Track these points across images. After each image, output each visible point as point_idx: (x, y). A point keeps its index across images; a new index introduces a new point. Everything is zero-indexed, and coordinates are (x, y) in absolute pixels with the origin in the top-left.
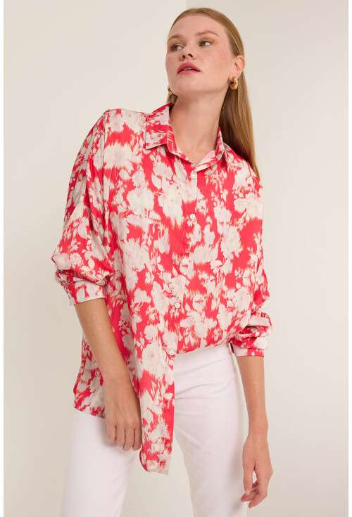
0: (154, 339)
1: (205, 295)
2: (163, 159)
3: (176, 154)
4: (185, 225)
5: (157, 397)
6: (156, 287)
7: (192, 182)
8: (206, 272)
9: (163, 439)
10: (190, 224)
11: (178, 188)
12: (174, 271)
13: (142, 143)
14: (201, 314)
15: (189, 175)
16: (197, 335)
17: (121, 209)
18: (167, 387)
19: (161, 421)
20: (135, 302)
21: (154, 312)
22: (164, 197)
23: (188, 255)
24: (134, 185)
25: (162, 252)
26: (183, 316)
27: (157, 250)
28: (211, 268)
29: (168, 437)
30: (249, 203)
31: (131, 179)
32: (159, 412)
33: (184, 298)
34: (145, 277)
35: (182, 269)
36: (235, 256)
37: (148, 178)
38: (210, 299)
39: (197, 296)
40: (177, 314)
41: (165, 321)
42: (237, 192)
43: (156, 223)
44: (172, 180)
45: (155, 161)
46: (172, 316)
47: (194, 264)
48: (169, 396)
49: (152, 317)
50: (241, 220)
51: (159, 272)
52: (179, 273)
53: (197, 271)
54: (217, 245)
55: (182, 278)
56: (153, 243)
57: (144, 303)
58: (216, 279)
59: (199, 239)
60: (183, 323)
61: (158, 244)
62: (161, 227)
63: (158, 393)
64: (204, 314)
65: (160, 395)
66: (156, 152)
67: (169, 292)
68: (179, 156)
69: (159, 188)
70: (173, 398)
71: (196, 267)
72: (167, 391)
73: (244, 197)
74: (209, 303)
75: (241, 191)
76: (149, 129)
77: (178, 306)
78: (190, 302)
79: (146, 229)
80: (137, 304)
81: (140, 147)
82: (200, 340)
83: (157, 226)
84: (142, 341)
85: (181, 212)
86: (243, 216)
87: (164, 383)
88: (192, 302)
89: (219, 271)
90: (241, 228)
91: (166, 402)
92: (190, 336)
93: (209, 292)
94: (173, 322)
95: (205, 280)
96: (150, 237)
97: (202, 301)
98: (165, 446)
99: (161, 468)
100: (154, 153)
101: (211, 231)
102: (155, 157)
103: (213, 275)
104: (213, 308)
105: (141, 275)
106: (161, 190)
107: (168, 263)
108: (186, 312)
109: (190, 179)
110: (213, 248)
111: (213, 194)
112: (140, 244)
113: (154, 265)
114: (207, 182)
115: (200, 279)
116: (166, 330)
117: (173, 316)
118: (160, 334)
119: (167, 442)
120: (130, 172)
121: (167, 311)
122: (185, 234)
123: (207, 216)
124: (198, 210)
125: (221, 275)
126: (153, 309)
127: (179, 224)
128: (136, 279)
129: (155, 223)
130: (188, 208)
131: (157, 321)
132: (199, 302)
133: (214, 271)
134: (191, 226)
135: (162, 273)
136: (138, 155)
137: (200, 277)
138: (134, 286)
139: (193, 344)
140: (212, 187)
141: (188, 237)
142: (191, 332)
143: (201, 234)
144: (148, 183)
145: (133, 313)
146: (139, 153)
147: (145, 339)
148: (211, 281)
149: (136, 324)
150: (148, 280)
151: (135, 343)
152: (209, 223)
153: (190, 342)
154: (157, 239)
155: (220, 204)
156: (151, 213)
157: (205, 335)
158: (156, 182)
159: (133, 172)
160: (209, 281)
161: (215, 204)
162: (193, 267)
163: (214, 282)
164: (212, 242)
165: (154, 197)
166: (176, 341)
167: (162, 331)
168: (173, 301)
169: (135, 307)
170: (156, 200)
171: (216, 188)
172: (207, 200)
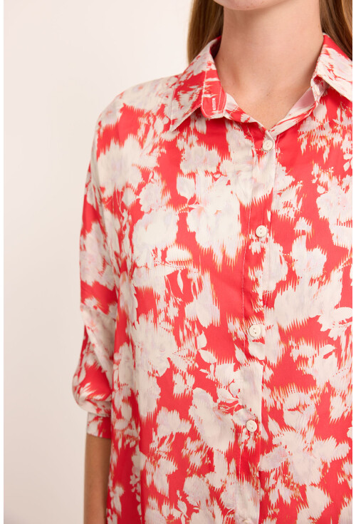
0: (203, 504)
1: (312, 392)
2: (202, 138)
3: (221, 116)
4: (245, 253)
6: (201, 399)
7: (264, 159)
8: (308, 341)
10: (255, 248)
11: (229, 183)
12: (239, 354)
14: (304, 434)
15: (258, 146)
16: (295, 480)
20: (160, 435)
21: (200, 449)
22: (200, 210)
23: (260, 316)
24: (142, 209)
25: (205, 324)
26: (265, 446)
27: (196, 323)
28: (323, 329)
31: (138, 200)
33: (264, 409)
34: (173, 384)
35: (253, 349)
37: (170, 185)
39: (294, 397)
40: (251, 445)
41: (229, 461)
43: (183, 267)
44: (218, 172)
45: (187, 147)
46: (242, 448)
47: (281, 330)
49: (196, 460)
51: (207, 366)
52: (249, 356)
53: (286, 343)
54: (337, 275)
55: (256, 367)
56: (182, 312)
57: (177, 434)
58: (338, 351)
59: (283, 274)
60: (266, 463)
61: (192, 310)
62: (194, 274)
64: (311, 433)
66: (189, 130)
67: (233, 399)
69: (189, 197)
71: (285, 336)
74: (323, 407)
77: (252, 426)
78: (277, 414)
79: (160, 289)
80: (163, 439)
81: (155, 134)
82: (303, 489)
83: (185, 273)
84: (183, 506)
85: (238, 227)
88: (281, 412)
92: (281, 486)
93: (320, 384)
95: (307, 359)
96: (172, 301)
97: (305, 406)
100: (185, 133)
101: (310, 246)
102: (186, 140)
103: (331, 341)
105: (165, 382)
106: (193, 200)
107: (224, 343)
108: (271, 436)
109: (261, 154)
110: (321, 283)
111: (316, 169)
112: (155, 321)
113: (190, 355)
114: (303, 147)
115: (295, 358)
116: (233, 478)
117: (245, 448)
118: (215, 494)
120: (136, 186)
121: (233, 440)
122: (247, 271)
123: (297, 219)
124: (274, 215)
126: (197, 443)
127: (232, 254)
128: (156, 391)
129: (180, 268)
130: (253, 216)
131: (208, 468)
132: (297, 409)
133: (331, 335)
134: (259, 251)
135: (212, 367)
136: (152, 151)
137: (295, 354)
138: (155, 406)
139: (289, 501)
140: (315, 155)
141: (252, 277)
142: (280, 478)
143: (285, 263)
144: (168, 196)
145: (158, 458)
146: (154, 147)
147: (187, 502)
148: (326, 357)
149: (165, 478)
150: (179, 389)
151: (166, 514)
152: (304, 233)
153: (281, 498)
154: (191, 300)
155: (341, 183)
156: (168, 253)
157: (317, 477)
158: (185, 187)
159: (141, 186)
160: (319, 359)
161: (320, 189)
162: (277, 336)
163: (333, 358)
164: (319, 272)
165: (178, 218)
166: (255, 500)
167: (218, 486)
168: (239, 418)
169: (160, 445)
170: (182, 223)
171: (325, 156)
172: (300, 185)
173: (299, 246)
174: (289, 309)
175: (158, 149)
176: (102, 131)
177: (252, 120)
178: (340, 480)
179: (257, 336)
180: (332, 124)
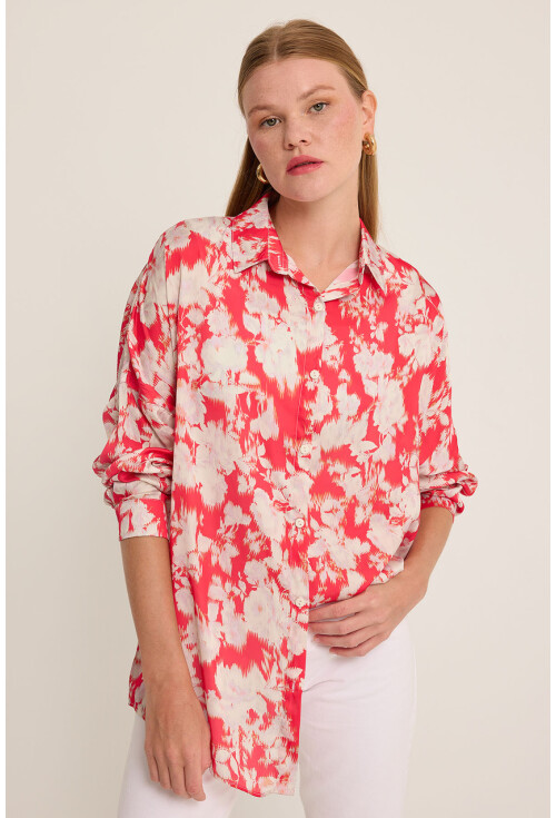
0: (262, 582)
1: (342, 500)
2: (263, 286)
3: (286, 273)
4: (302, 389)
5: (274, 675)
6: (260, 497)
7: (316, 317)
8: (341, 461)
9: (284, 739)
10: (310, 386)
11: (289, 330)
12: (290, 467)
13: (224, 261)
14: (337, 532)
15: (311, 305)
16: (338, 565)
17: (193, 374)
18: (290, 658)
19: (281, 711)
20: (227, 524)
21: (259, 539)
22: (266, 347)
23: (309, 438)
24: (210, 330)
25: (266, 437)
26: (310, 539)
27: (258, 436)
28: (352, 455)
29: (292, 739)
30: (419, 342)
31: (206, 321)
32: (277, 697)
33: (308, 510)
34: (237, 484)
35: (301, 462)
36: (398, 431)
37: (237, 318)
38: (352, 507)
39: (328, 502)
40: (300, 538)
41: (284, 552)
42: (402, 324)
43: (252, 390)
44: (279, 318)
45: (250, 290)
46: (292, 541)
47: (322, 452)
48: (294, 673)
49: (255, 548)
50: (406, 369)
51: (264, 470)
52: (298, 468)
53: (325, 461)
54: (365, 416)
55: (303, 476)
56: (247, 426)
57: (241, 525)
58: (363, 473)
59: (329, 410)
60: (313, 551)
61: (255, 425)
62: (261, 396)
63: (275, 667)
64: (342, 531)
65: (279, 671)
66: (251, 275)
67: (284, 501)
68: (292, 275)
69: (256, 334)
70: (302, 675)
71: (324, 456)
72: (292, 665)
73: (413, 331)
74: (350, 514)
75: (408, 322)
76: (236, 237)
77: (300, 523)
78: (315, 514)
79: (231, 404)
80: (229, 528)
81: (220, 267)
82: (344, 572)
83: (253, 395)
84: (242, 585)
85: (295, 368)
86: (409, 363)
87: (285, 651)
88: (319, 514)
89: (370, 460)
90: (406, 382)
91: (289, 681)
92: (327, 569)
93: (349, 495)
94: (296, 553)
95: (339, 475)
96: (240, 416)
97: (337, 510)
98: (288, 751)
99: (282, 786)
100: (247, 277)
101: (350, 391)
102: (249, 283)
103: (357, 465)
104: (359, 520)
105: (232, 480)
106: (259, 336)
107: (276, 454)
108: (313, 531)
109: (313, 312)
110: (355, 420)
111: (352, 334)
112: (224, 429)
113: (252, 461)
114: (343, 313)
115: (331, 473)
116: (286, 565)
117: (295, 541)
118: (273, 575)
119: (291, 746)
120: (204, 308)
121: (284, 534)
122: (302, 403)
123: (340, 371)
124: (324, 363)
125: (373, 466)
126: (256, 534)
127: (292, 388)
128: (224, 487)
129: (250, 390)
130: (308, 361)
131: (266, 553)
132: (331, 511)
133: (358, 460)
134: (313, 389)
135: (268, 472)
136: (217, 282)
137: (331, 470)
138: (223, 499)
139: (335, 581)
140: (350, 321)
141: (306, 408)
142: (326, 563)
143: (331, 402)
144: (236, 328)
145: (224, 542)
146: (219, 280)
147: (246, 582)
148: (354, 476)
149: (229, 560)
150: (242, 489)
151: (228, 591)
152: (345, 381)
153: (328, 578)
154: (256, 416)
155: (369, 348)
156: (241, 376)
157: (354, 566)
158: (251, 324)
159: (208, 309)
160: (348, 476)
161: (355, 350)
162: (319, 456)
163: (359, 478)
164: (354, 412)
165: (247, 349)
166: (305, 581)
167: (276, 569)
168: (291, 516)
169: (226, 532)
170: (251, 354)
171: (358, 324)
172: (341, 344)
173: (342, 390)
174: (330, 437)
175: (222, 282)
176: (170, 254)
177: (311, 284)
178: (370, 566)
179: (305, 453)
180: (362, 300)
